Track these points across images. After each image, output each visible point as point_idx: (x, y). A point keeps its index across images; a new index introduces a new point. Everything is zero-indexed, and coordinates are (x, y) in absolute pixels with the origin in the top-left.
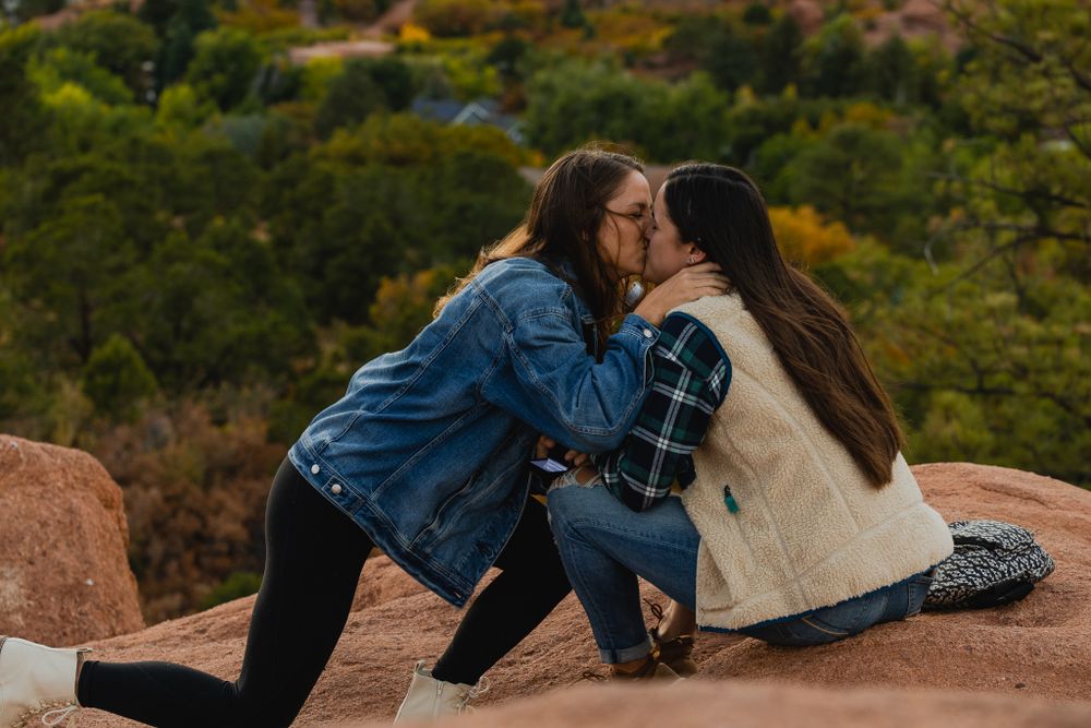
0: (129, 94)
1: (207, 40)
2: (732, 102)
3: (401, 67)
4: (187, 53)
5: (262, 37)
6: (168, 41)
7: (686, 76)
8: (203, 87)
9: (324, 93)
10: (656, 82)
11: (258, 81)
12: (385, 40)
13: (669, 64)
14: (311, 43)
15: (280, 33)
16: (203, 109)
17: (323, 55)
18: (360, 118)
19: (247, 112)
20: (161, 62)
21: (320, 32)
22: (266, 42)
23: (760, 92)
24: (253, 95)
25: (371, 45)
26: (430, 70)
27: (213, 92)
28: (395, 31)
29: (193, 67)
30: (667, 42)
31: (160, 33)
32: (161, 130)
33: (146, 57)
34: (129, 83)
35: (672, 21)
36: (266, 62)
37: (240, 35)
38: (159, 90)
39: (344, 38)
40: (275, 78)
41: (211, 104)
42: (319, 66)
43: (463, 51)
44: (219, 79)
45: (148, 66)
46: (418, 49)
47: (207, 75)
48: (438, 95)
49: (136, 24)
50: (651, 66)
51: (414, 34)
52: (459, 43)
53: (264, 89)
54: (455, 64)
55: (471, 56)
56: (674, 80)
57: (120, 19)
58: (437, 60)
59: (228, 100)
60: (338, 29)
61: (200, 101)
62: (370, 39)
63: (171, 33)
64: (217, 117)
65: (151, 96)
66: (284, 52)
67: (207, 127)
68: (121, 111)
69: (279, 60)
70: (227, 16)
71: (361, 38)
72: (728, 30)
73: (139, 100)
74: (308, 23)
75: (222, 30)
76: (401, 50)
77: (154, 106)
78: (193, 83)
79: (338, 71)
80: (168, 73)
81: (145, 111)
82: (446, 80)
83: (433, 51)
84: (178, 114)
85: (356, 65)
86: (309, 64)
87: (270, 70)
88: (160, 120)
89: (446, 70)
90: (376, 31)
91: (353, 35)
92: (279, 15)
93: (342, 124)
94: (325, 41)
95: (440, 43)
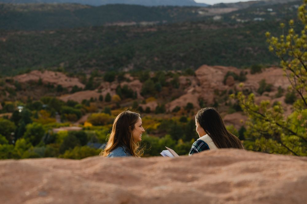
0: (7, 141)
1: (30, 126)
2: (177, 143)
3: (84, 134)
4: (24, 130)
5: (45, 125)
6: (19, 127)
7: (164, 136)
8: (28, 139)
9: (62, 141)
10: (155, 138)
11: (44, 138)
12: (80, 126)
13: (159, 133)
14: (59, 127)
15: (50, 124)
16: (28, 145)
17: (62, 130)
18: (73, 147)
19: (41, 146)
20: (16, 133)
21: (62, 124)
22: (46, 127)
23: (184, 141)
24: (42, 142)
25: (76, 128)
26: (92, 134)
27: (31, 141)
28: (83, 124)
29: (25, 134)
30: (158, 127)
31: (16, 124)
32: (16, 151)
33: (12, 131)
34: (7, 138)
35: (160, 121)
36: (46, 132)
37: (39, 125)
38: (15, 140)
39: (68, 126)
40: (49, 137)
41: (30, 144)
42: (61, 133)
43: (102, 129)
44: (33, 137)
45: (13, 134)
46: (89, 129)
47: (29, 136)
48: (95, 141)
49: (10, 122)
50: (154, 134)
51: (88, 125)
52: (100, 127)
53: (45, 140)
54: (99, 133)
55: (104, 131)
56: (161, 137)
57: (5, 121)
58: (94, 132)
59: (35, 143)
60: (67, 123)
61: (27, 143)
62: (75, 126)
63: (19, 124)
64: (32, 147)
65: (13, 142)
66: (51, 130)
67: (29, 150)
68: (5, 146)
69: (50, 132)
70: (35, 120)
71: (73, 126)
72: (175, 123)
73: (10, 143)
74: (58, 122)
75: (34, 123)
76: (84, 129)
77: (14, 145)
78: (25, 138)
79: (66, 134)
80: (18, 135)
81: (12, 146)
82: (97, 137)
83: (93, 129)
84: (21, 147)
85: (71, 133)
86: (58, 133)
87: (48, 134)
88: (16, 148)
89: (97, 135)
90: (77, 124)
91: (71, 125)
92: (50, 119)
93: (68, 149)
94: (63, 127)
95: (95, 127)
